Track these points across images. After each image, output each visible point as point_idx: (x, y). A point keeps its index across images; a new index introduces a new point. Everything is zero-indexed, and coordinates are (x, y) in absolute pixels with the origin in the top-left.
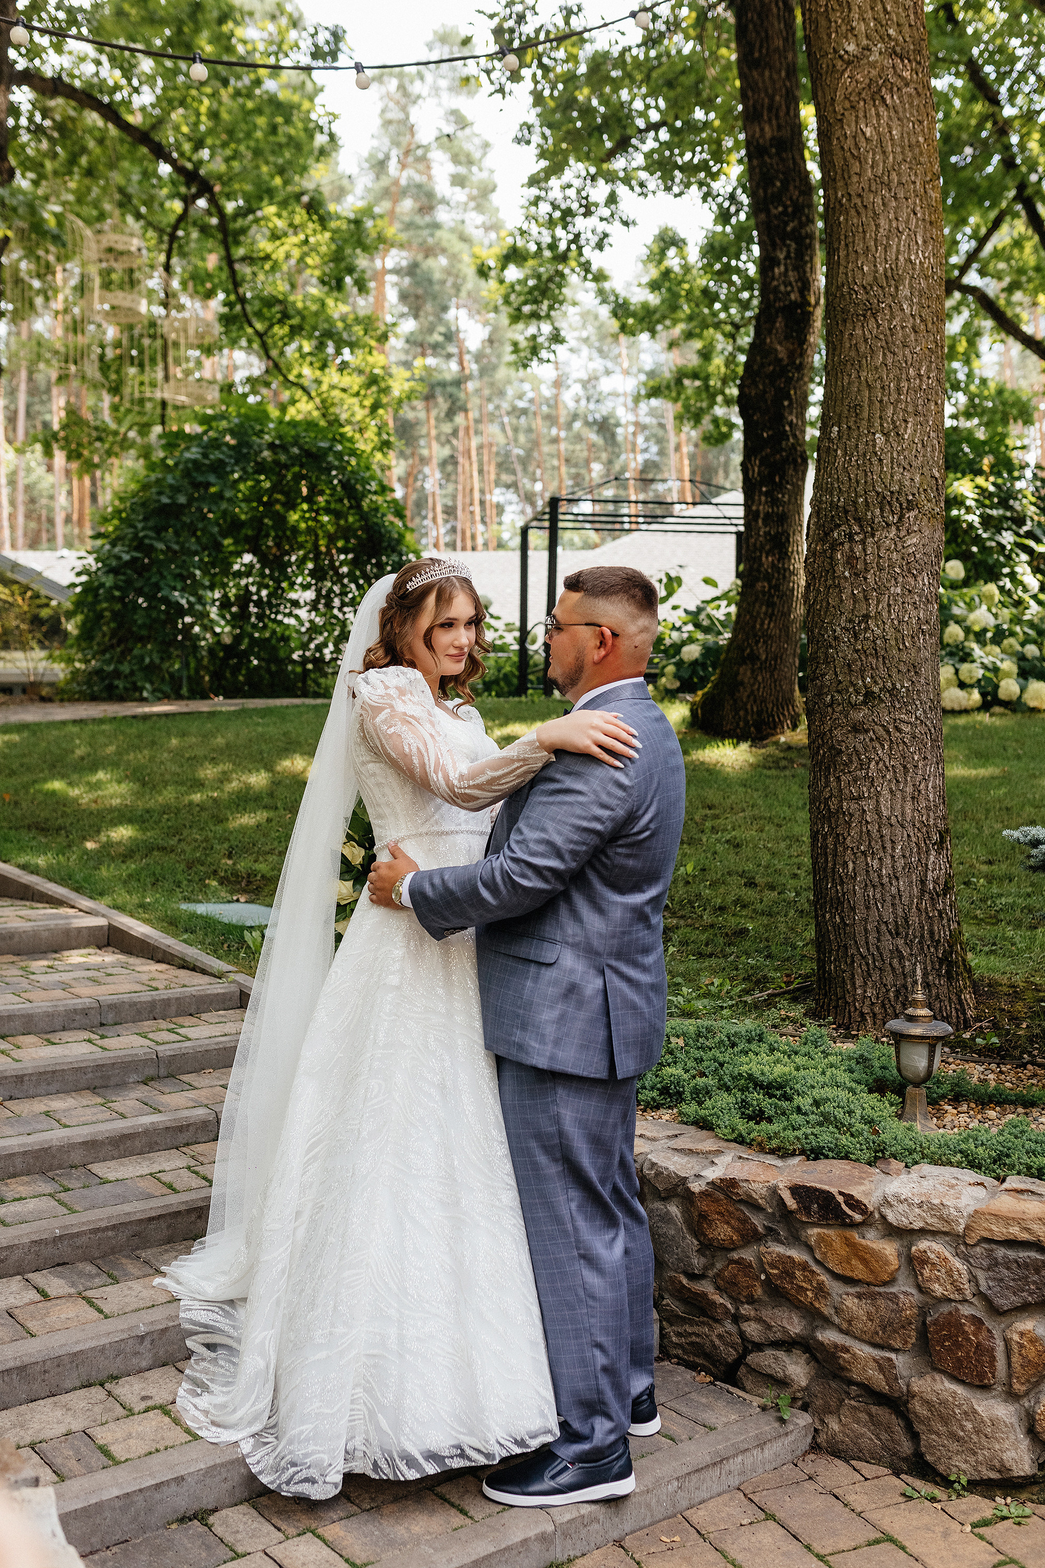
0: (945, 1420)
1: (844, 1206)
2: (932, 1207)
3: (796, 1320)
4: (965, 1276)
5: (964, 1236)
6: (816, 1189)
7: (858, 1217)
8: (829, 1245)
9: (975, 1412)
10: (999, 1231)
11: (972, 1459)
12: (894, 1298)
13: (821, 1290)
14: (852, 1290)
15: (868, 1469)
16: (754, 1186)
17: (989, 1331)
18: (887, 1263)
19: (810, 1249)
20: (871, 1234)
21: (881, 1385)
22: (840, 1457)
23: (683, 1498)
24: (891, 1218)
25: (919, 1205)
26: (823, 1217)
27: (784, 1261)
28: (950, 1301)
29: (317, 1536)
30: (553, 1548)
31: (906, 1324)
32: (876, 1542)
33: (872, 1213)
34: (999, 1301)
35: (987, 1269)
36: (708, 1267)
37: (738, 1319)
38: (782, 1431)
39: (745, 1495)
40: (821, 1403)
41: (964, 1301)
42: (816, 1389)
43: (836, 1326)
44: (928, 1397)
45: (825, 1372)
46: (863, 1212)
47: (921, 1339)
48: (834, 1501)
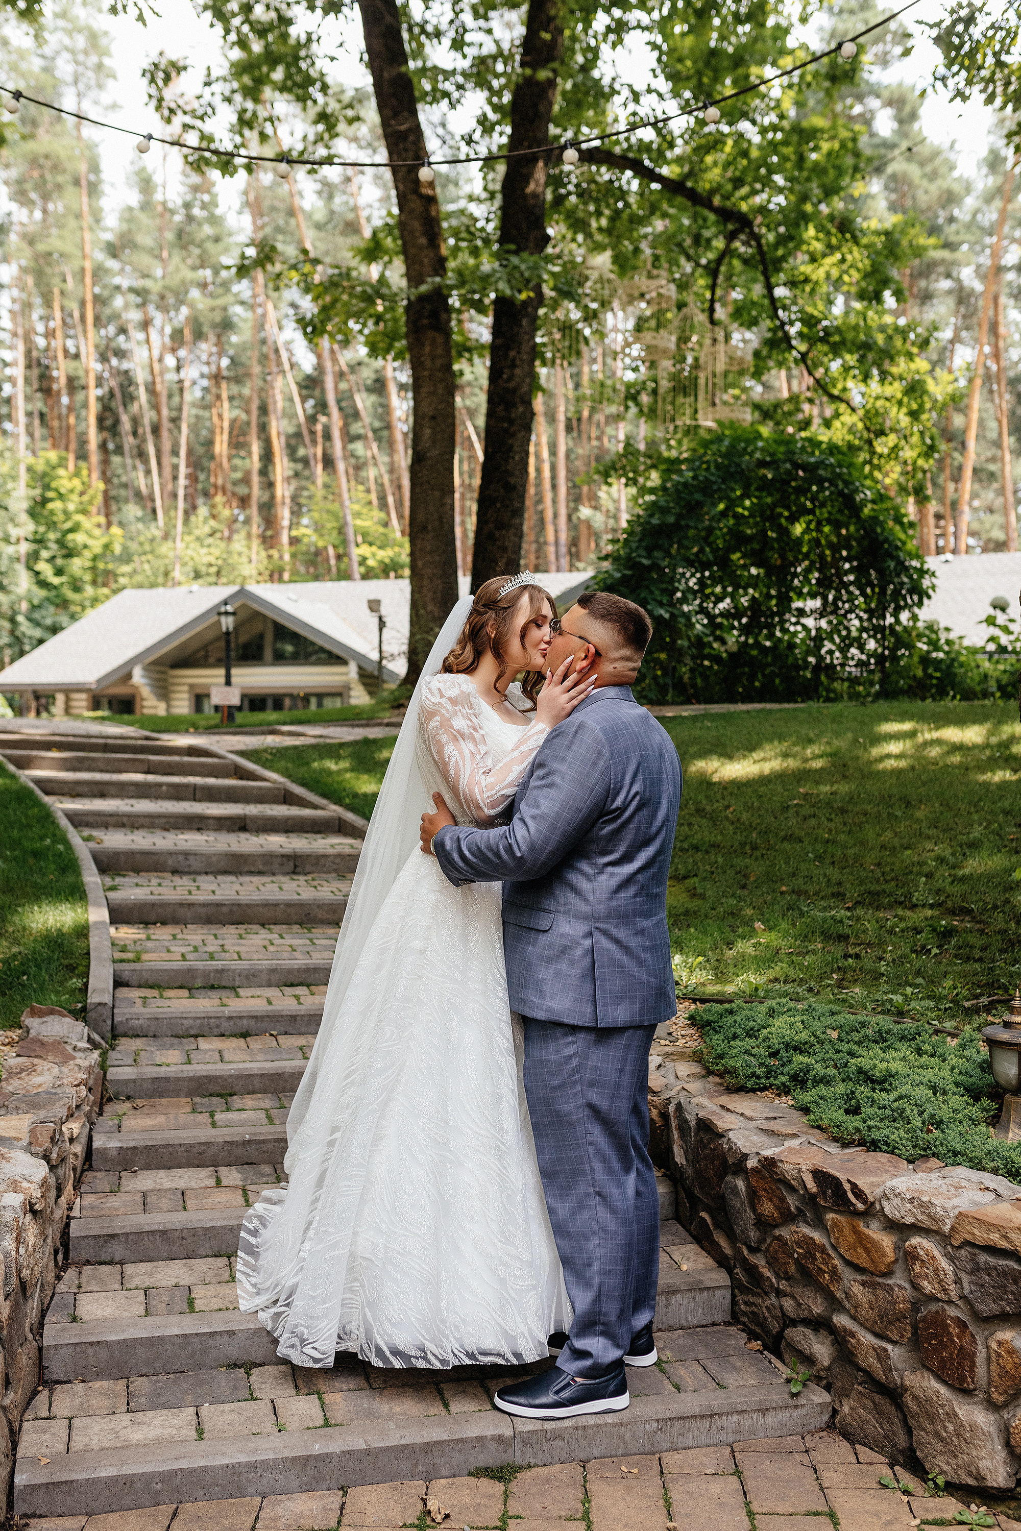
0: (932, 1418)
1: (850, 1195)
2: (922, 1205)
3: (819, 1300)
4: (950, 1277)
5: (950, 1237)
6: (830, 1176)
7: (860, 1206)
8: (841, 1230)
9: (956, 1415)
10: (980, 1235)
11: (954, 1462)
12: (889, 1289)
13: (834, 1272)
14: (859, 1278)
15: (864, 1453)
16: (786, 1167)
17: (973, 1336)
18: (884, 1255)
19: (827, 1232)
20: (875, 1225)
21: (880, 1375)
22: (848, 1439)
23: (663, 1440)
24: (887, 1210)
25: (911, 1200)
26: (835, 1203)
27: (808, 1242)
28: (938, 1300)
29: (320, 1399)
30: (511, 1451)
31: (901, 1317)
32: (817, 1514)
33: (873, 1204)
34: (980, 1307)
35: (971, 1273)
36: (761, 1241)
37: (779, 1293)
38: (791, 1402)
39: (733, 1451)
40: (839, 1384)
41: (950, 1302)
42: (837, 1370)
43: (847, 1311)
44: (917, 1392)
45: (846, 1355)
46: (864, 1201)
47: (914, 1334)
48: (810, 1473)
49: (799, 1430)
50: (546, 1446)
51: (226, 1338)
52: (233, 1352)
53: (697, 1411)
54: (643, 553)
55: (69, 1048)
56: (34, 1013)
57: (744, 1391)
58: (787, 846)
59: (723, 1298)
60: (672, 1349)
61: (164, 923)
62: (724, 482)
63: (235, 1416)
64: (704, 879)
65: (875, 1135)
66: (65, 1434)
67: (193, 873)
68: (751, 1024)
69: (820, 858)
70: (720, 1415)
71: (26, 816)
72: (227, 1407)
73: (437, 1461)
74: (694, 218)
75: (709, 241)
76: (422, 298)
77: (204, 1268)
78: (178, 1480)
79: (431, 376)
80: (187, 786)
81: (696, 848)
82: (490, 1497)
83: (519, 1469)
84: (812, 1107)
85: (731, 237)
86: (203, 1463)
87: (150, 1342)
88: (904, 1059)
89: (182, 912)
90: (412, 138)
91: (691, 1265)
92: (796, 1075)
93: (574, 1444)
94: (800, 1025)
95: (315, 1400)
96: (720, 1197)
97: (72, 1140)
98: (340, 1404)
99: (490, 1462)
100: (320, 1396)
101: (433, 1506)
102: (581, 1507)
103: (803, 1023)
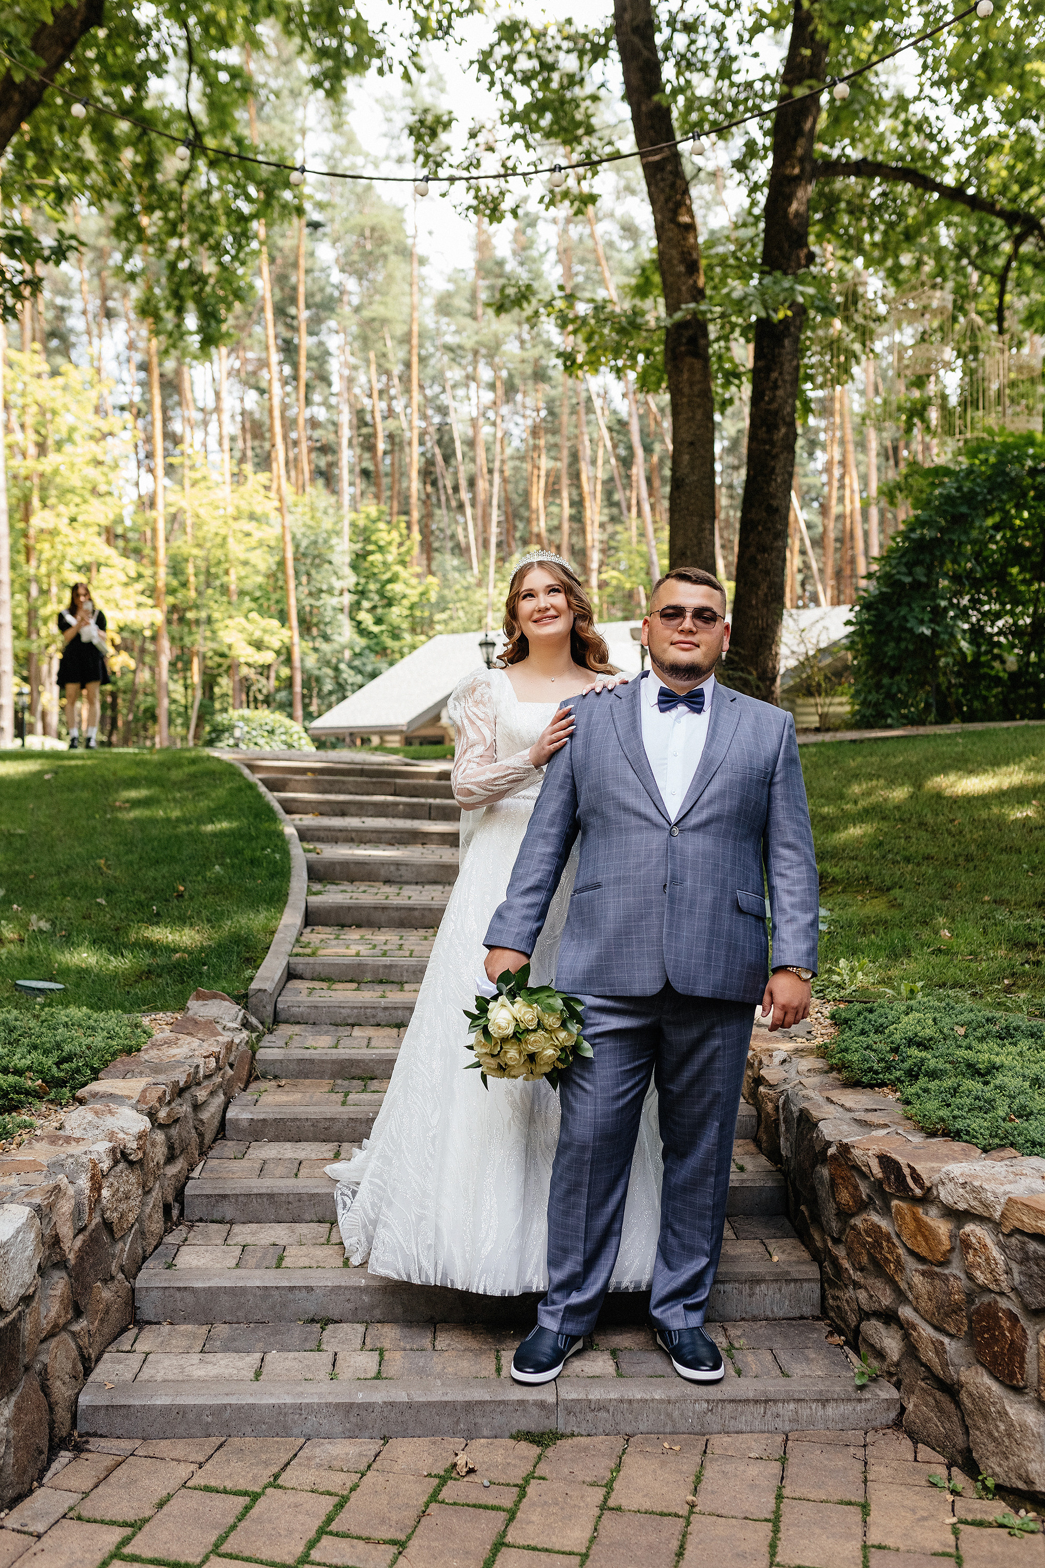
0: (985, 1416)
1: (909, 1179)
2: (974, 1190)
3: (888, 1292)
4: (1001, 1266)
5: (1001, 1224)
6: (893, 1160)
8: (903, 1218)
9: (1007, 1414)
10: (1030, 1223)
11: (1005, 1463)
12: (945, 1278)
13: (898, 1262)
14: (920, 1267)
15: (924, 1452)
16: (858, 1152)
17: (1024, 1330)
18: (940, 1243)
19: (893, 1221)
20: (934, 1211)
21: (938, 1369)
22: (911, 1438)
23: (713, 1422)
24: (942, 1196)
25: (964, 1185)
26: (898, 1190)
27: (875, 1230)
28: (991, 1291)
29: (381, 1354)
30: (553, 1417)
31: (956, 1309)
32: (850, 1503)
33: (930, 1189)
34: (1029, 1299)
35: (1021, 1263)
36: (842, 1232)
37: (857, 1285)
38: (854, 1395)
39: (787, 1439)
40: (907, 1381)
41: (1002, 1294)
42: (905, 1366)
43: (910, 1302)
44: (972, 1389)
45: (911, 1350)
46: (922, 1186)
47: (970, 1327)
48: (859, 1466)
49: (863, 1424)
50: (590, 1416)
51: (304, 1293)
52: (312, 1308)
53: (751, 1395)
54: (903, 569)
55: (219, 1028)
56: (199, 997)
57: (808, 1381)
58: (1004, 857)
59: (812, 1291)
60: (748, 1338)
61: (359, 926)
62: (989, 492)
63: (296, 1364)
64: (907, 890)
65: (959, 1124)
66: (136, 1366)
67: (401, 882)
68: (883, 1020)
69: (1034, 869)
70: (775, 1401)
71: (257, 828)
72: (292, 1355)
73: (479, 1420)
74: (980, 225)
75: (996, 246)
76: (680, 327)
77: (305, 1231)
78: (227, 1415)
79: (690, 401)
80: (423, 805)
81: (908, 860)
82: (522, 1458)
83: (563, 1436)
84: (913, 1099)
85: (1018, 241)
86: (251, 1401)
87: (234, 1292)
88: (1021, 1054)
89: (377, 915)
90: (669, 168)
91: (784, 1257)
92: (911, 1070)
93: (619, 1417)
94: (931, 1022)
95: (376, 1356)
96: (813, 1189)
97: (197, 1107)
98: (396, 1361)
99: (533, 1427)
100: (381, 1352)
101: (461, 1460)
102: (608, 1475)
103: (934, 1020)
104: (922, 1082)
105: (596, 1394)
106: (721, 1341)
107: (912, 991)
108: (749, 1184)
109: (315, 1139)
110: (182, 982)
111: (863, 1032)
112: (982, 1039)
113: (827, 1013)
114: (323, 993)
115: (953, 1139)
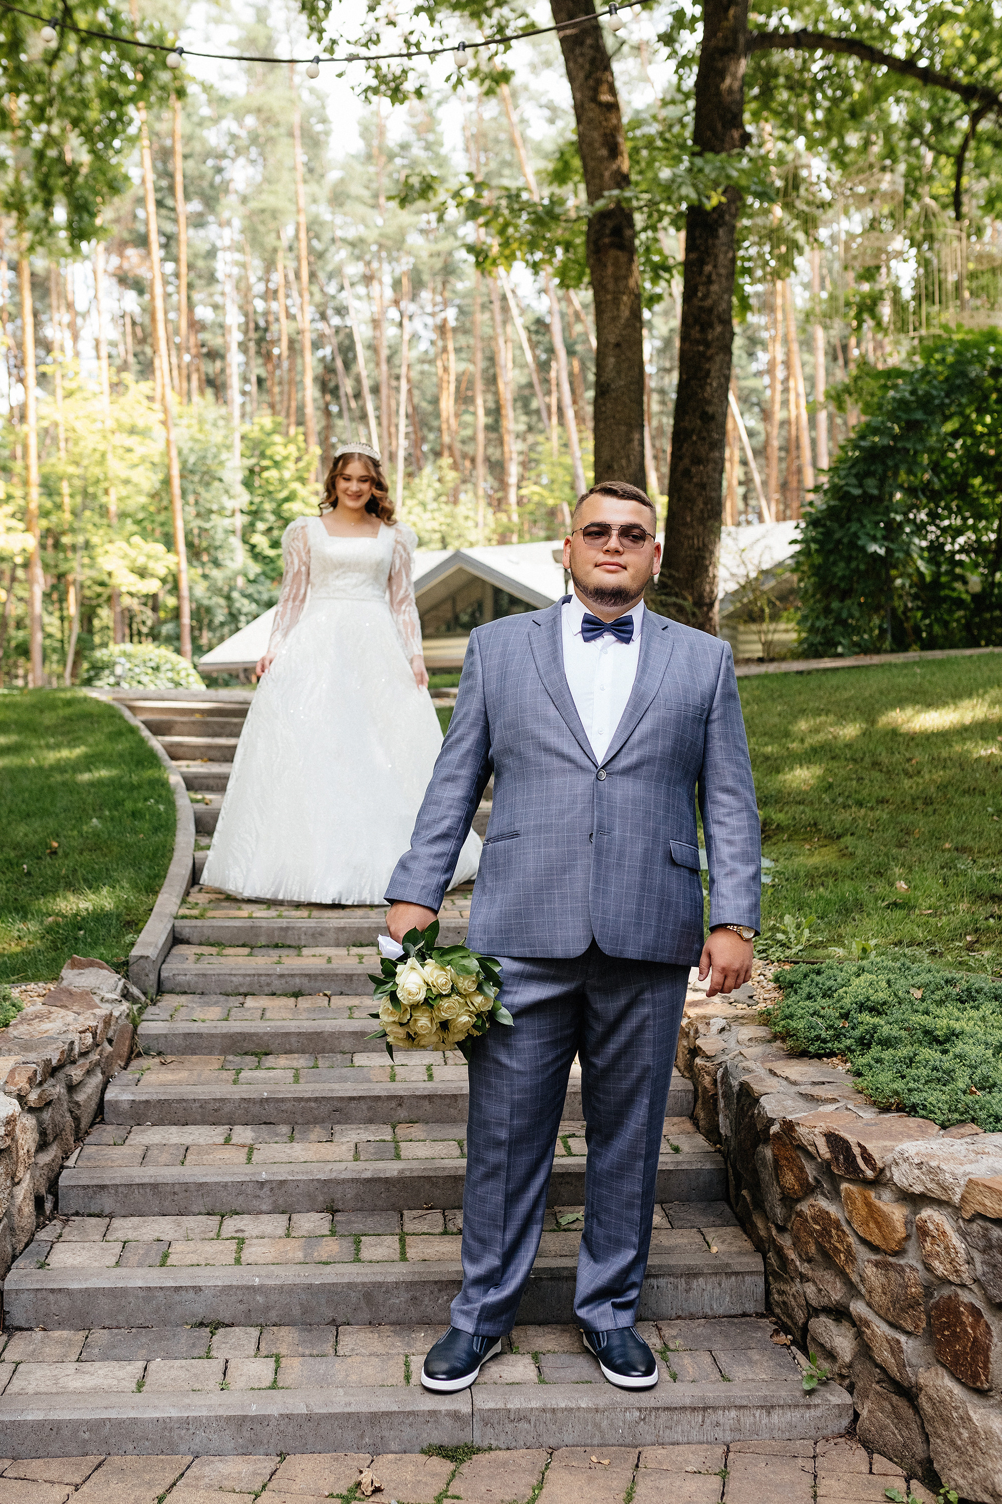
0: (947, 1422)
1: (860, 1161)
2: (931, 1171)
3: (839, 1285)
4: (962, 1256)
5: (960, 1208)
6: (841, 1138)
7: (870, 1174)
8: (853, 1203)
9: (970, 1420)
10: (993, 1207)
11: (969, 1475)
12: (901, 1270)
13: (849, 1252)
14: (874, 1257)
15: (881, 1463)
16: (803, 1130)
17: (987, 1326)
18: (894, 1230)
19: (842, 1206)
20: (887, 1195)
21: (894, 1371)
22: (866, 1448)
23: (646, 1432)
24: (896, 1179)
25: (920, 1165)
26: (848, 1172)
27: (823, 1216)
28: (951, 1283)
29: (277, 1361)
30: (468, 1430)
31: (913, 1304)
33: (882, 1170)
34: (993, 1292)
35: (983, 1252)
36: (787, 1219)
37: (804, 1278)
38: (802, 1401)
39: (728, 1451)
40: (860, 1384)
41: (963, 1286)
42: (858, 1367)
43: (862, 1296)
44: (932, 1392)
45: (864, 1350)
46: (873, 1168)
47: (929, 1324)
48: (808, 1480)
49: (813, 1433)
50: (509, 1427)
51: (191, 1294)
52: (200, 1310)
53: (688, 1402)
55: (97, 999)
56: (75, 965)
57: (751, 1385)
59: (755, 1285)
60: (685, 1338)
63: (182, 1374)
64: (860, 838)
65: (915, 1098)
66: (6, 1377)
68: (831, 983)
69: (999, 812)
70: (715, 1408)
71: (138, 777)
72: (178, 1363)
73: (386, 1433)
76: (602, 216)
77: (193, 1225)
78: (106, 1431)
79: (614, 299)
81: (860, 804)
82: (434, 1475)
83: (479, 1450)
84: (865, 1071)
85: (977, 117)
86: (133, 1414)
87: (114, 1293)
88: (983, 1019)
91: (724, 1248)
92: (862, 1038)
93: (541, 1428)
94: (884, 984)
95: (271, 1362)
96: (755, 1172)
97: (72, 1088)
98: (294, 1368)
99: (446, 1441)
100: (278, 1358)
101: (366, 1478)
102: (530, 1493)
103: (888, 982)
104: (875, 1051)
105: (515, 1403)
106: (653, 1342)
107: (864, 950)
108: (685, 1167)
109: (204, 1122)
110: (56, 949)
111: (809, 997)
112: (940, 1003)
113: (770, 976)
114: (213, 960)
115: (909, 1113)
